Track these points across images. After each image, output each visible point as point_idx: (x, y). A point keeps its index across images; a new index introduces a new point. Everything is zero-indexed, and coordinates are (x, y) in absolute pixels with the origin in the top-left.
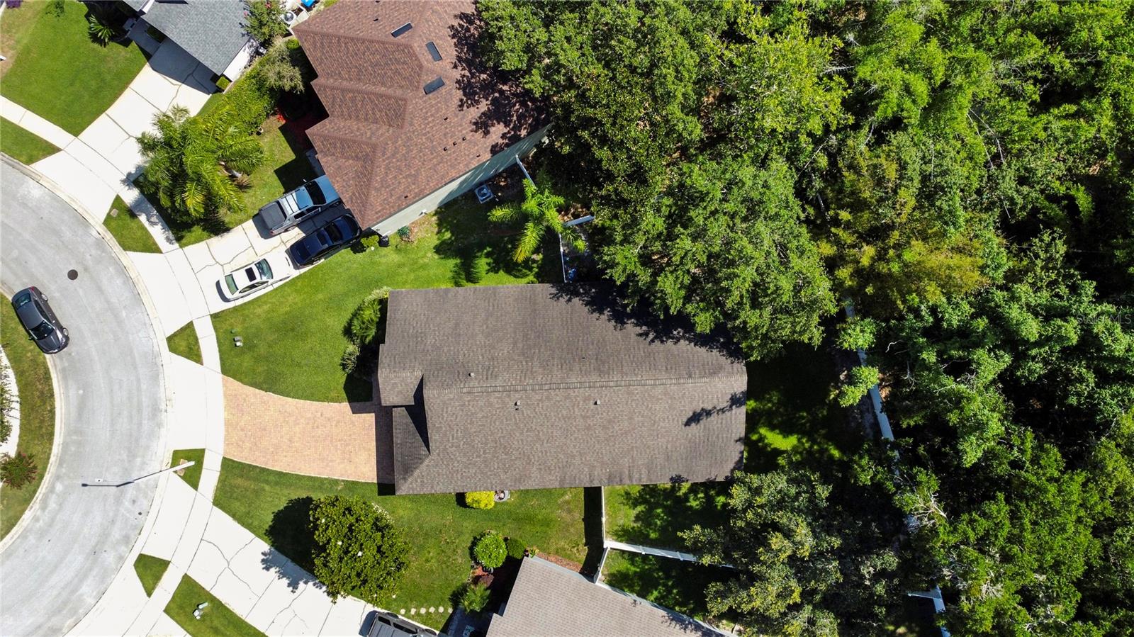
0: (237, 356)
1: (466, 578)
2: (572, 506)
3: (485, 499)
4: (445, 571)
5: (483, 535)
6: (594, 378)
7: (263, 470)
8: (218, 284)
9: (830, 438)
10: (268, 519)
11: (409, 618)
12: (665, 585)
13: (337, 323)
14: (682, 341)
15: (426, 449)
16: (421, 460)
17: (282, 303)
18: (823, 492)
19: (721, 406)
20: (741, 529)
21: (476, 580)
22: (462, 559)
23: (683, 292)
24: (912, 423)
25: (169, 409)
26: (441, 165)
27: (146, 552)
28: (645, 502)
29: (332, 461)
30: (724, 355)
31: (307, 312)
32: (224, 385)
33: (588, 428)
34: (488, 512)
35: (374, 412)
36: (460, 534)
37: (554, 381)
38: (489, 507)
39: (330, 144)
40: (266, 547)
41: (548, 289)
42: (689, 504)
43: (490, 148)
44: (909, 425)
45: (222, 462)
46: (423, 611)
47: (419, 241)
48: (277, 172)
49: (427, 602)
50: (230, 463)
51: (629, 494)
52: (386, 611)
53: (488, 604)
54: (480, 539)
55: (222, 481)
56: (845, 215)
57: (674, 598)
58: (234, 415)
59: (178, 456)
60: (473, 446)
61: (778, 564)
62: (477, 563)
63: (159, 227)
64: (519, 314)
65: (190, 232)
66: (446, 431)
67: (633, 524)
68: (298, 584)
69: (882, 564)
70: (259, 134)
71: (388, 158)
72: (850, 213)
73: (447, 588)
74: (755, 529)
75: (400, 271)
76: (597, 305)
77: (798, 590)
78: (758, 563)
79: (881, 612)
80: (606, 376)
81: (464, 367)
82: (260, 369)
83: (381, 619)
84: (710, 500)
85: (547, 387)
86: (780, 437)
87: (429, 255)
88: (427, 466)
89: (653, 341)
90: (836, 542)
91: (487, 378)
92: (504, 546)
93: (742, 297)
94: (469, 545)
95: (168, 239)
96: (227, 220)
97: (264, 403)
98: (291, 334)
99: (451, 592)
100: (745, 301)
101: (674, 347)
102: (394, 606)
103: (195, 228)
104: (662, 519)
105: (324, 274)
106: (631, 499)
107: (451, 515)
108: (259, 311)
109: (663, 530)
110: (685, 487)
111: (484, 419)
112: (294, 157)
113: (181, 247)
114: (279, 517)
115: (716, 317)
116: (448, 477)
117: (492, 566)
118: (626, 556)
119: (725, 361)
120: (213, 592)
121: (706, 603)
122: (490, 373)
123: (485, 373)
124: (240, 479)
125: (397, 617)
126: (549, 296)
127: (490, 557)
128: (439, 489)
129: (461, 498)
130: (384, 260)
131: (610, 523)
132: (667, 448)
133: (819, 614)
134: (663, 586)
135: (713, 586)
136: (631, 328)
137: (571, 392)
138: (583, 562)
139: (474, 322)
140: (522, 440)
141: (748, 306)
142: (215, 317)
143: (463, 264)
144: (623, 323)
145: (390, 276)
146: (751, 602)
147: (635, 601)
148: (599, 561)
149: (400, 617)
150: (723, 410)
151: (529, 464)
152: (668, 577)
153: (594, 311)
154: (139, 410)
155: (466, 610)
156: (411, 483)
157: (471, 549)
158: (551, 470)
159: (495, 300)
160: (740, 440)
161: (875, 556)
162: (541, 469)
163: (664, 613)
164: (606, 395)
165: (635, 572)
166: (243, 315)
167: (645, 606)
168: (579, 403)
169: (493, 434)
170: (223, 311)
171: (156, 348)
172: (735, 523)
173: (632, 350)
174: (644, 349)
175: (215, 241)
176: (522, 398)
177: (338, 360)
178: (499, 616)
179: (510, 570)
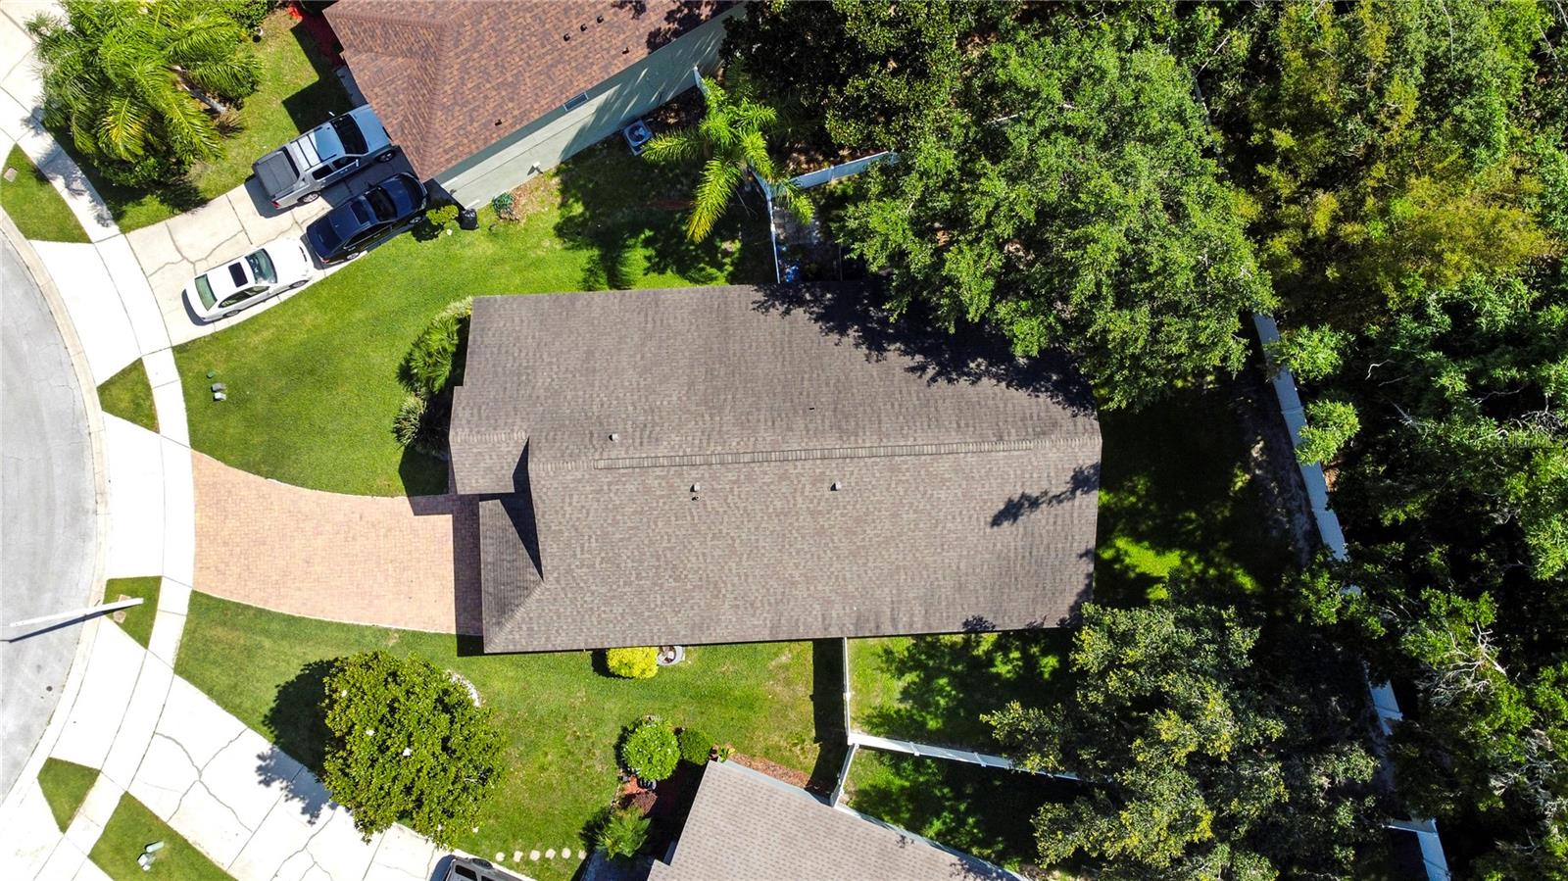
0: (217, 416)
1: (610, 798)
2: (792, 674)
3: (644, 662)
4: (574, 786)
5: (637, 724)
6: (831, 441)
7: (260, 612)
8: (185, 295)
9: (1234, 555)
10: (268, 698)
11: (511, 868)
12: (954, 810)
13: (388, 361)
14: (985, 380)
15: (535, 571)
16: (527, 590)
17: (294, 326)
18: (1243, 639)
19: (1054, 491)
20: (1094, 707)
21: (627, 801)
22: (603, 766)
23: (990, 283)
24: (1402, 517)
25: (101, 509)
26: (560, 66)
27: (59, 755)
28: (918, 666)
29: (377, 597)
30: (1058, 403)
31: (336, 342)
32: (195, 467)
33: (821, 532)
34: (647, 684)
35: (451, 512)
36: (598, 722)
37: (760, 447)
38: (649, 675)
39: (365, 31)
40: (264, 745)
41: (750, 293)
42: (994, 670)
43: (646, 38)
44: (1395, 520)
45: (191, 600)
46: (535, 855)
47: (529, 219)
48: (287, 103)
49: (541, 840)
50: (205, 601)
51: (891, 652)
52: (471, 857)
53: (646, 843)
54: (633, 731)
55: (190, 633)
56: (1283, 139)
57: (970, 833)
58: (211, 518)
59: (114, 588)
60: (618, 566)
61: (1168, 768)
62: (629, 773)
63: (86, 198)
64: (699, 336)
65: (140, 204)
66: (570, 539)
67: (897, 705)
68: (319, 809)
69: (1346, 770)
70: (257, 39)
71: (465, 52)
72: (1293, 135)
73: (576, 816)
74: (1121, 708)
75: (497, 270)
76: (836, 319)
77: (1207, 818)
78: (1131, 768)
79: (1346, 857)
80: (852, 438)
81: (601, 424)
82: (256, 440)
83: (461, 870)
84: (1030, 663)
85: (747, 458)
86: (1151, 554)
87: (546, 243)
88: (539, 601)
89: (933, 379)
90: (1276, 728)
91: (641, 444)
92: (674, 742)
93: (1099, 285)
94: (615, 741)
95: (100, 219)
96: (201, 185)
97: (263, 497)
98: (309, 379)
99: (583, 824)
100: (1104, 290)
101: (971, 389)
102: (485, 846)
103: (148, 198)
104: (948, 695)
105: (365, 277)
106: (893, 661)
107: (584, 686)
108: (255, 340)
109: (950, 714)
110: (988, 640)
111: (636, 518)
112: (316, 78)
113: (124, 230)
114: (287, 693)
115: (1049, 327)
116: (574, 621)
117: (654, 778)
118: (886, 759)
119: (1061, 413)
120: (174, 825)
121: (1033, 842)
122: (647, 432)
123: (638, 434)
124: (220, 629)
125: (489, 866)
126: (751, 306)
127: (650, 762)
128: (560, 641)
129: (599, 659)
130: (468, 252)
131: (859, 703)
132: (958, 568)
133: (1242, 861)
134: (951, 813)
135: (1047, 811)
136: (896, 358)
137: (790, 467)
138: (811, 771)
139: (619, 350)
140: (704, 554)
141: (1110, 300)
142: (181, 351)
143: (602, 258)
144: (881, 349)
145: (478, 280)
146: (1121, 838)
147: (903, 838)
148: (839, 767)
149: (495, 865)
150: (1058, 499)
151: (717, 597)
152: (959, 796)
153: (831, 330)
154: (50, 511)
155: (607, 854)
156: (511, 632)
157: (618, 748)
158: (755, 609)
159: (656, 313)
160: (1087, 553)
161: (1334, 756)
162: (737, 606)
163: (954, 859)
164: (852, 473)
165: (903, 788)
166: (227, 347)
167: (921, 846)
168: (804, 486)
169: (652, 543)
170: (194, 341)
171: (79, 405)
172: (1085, 696)
173: (898, 396)
174: (918, 393)
175: (181, 220)
176: (702, 478)
177: (389, 424)
178: (663, 865)
179: (684, 784)
